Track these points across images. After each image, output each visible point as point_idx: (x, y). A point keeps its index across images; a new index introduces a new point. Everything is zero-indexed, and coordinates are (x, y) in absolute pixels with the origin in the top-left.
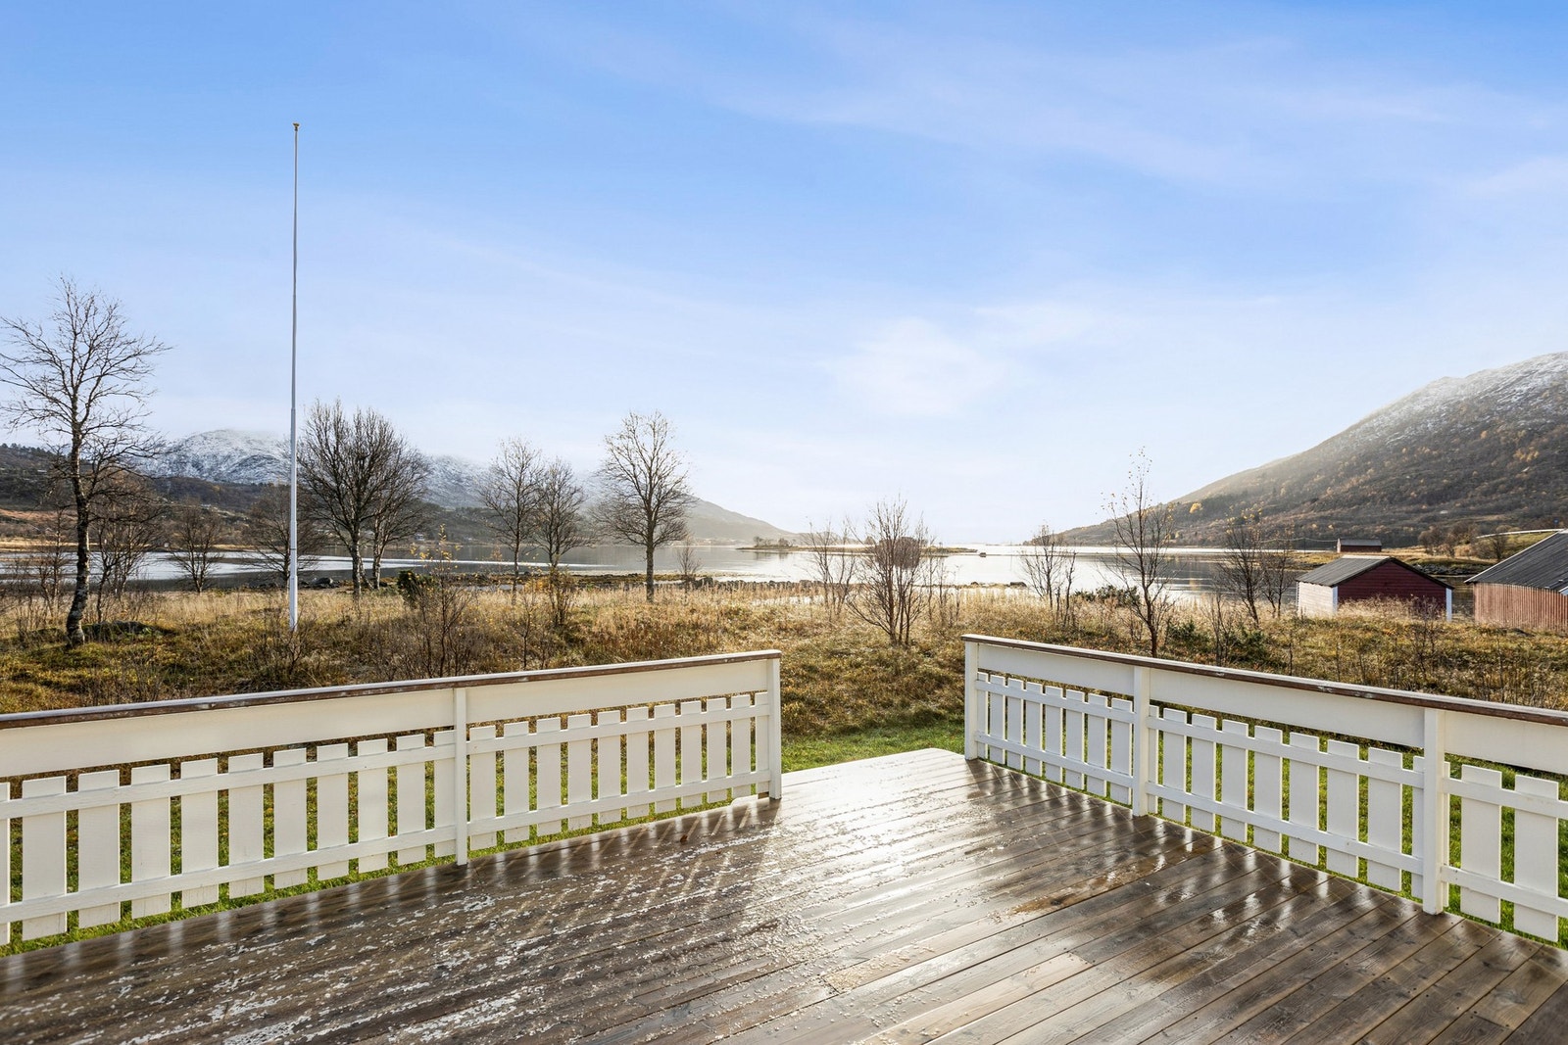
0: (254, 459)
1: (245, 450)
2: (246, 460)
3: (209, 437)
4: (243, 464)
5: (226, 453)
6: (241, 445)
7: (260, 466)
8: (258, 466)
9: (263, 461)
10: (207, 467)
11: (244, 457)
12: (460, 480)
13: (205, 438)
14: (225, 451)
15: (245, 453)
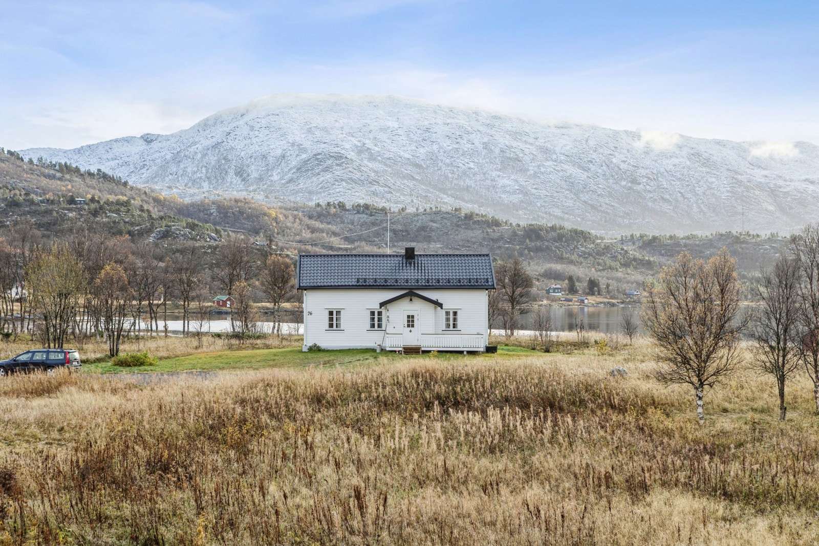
0: (318, 159)
1: (307, 144)
2: (306, 162)
3: (257, 126)
4: (303, 169)
5: (279, 152)
6: (299, 136)
7: (326, 170)
8: (323, 171)
9: (329, 162)
10: (255, 175)
11: (304, 156)
12: (634, 181)
13: (252, 128)
14: (277, 147)
15: (304, 150)
